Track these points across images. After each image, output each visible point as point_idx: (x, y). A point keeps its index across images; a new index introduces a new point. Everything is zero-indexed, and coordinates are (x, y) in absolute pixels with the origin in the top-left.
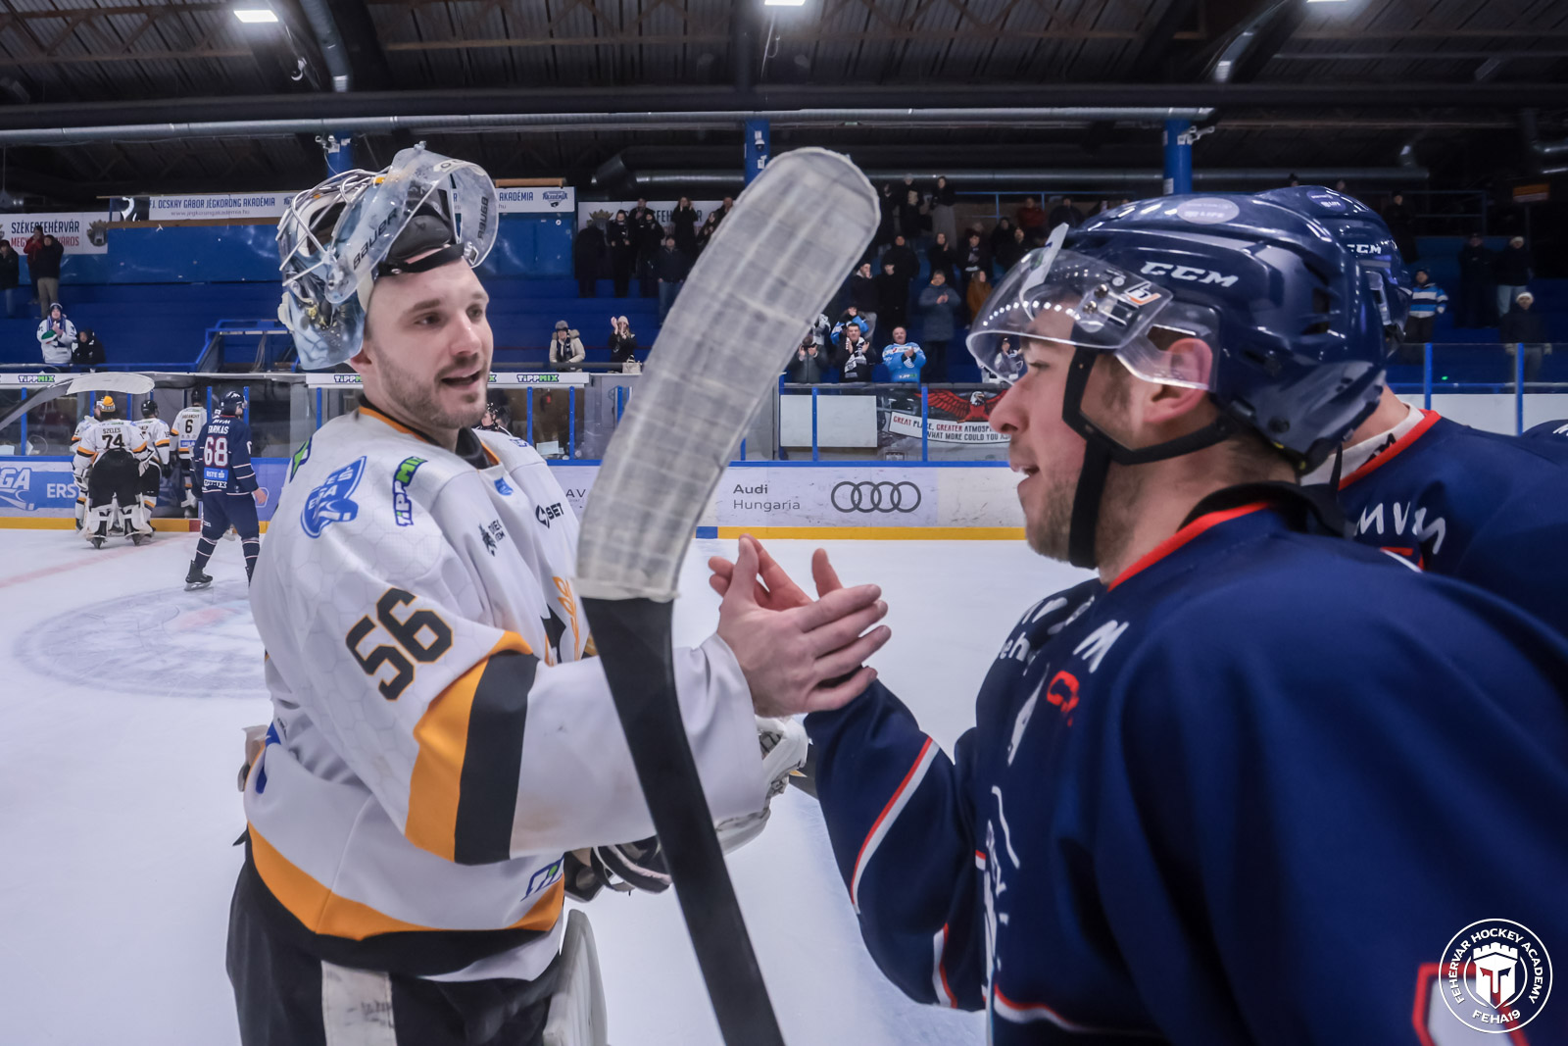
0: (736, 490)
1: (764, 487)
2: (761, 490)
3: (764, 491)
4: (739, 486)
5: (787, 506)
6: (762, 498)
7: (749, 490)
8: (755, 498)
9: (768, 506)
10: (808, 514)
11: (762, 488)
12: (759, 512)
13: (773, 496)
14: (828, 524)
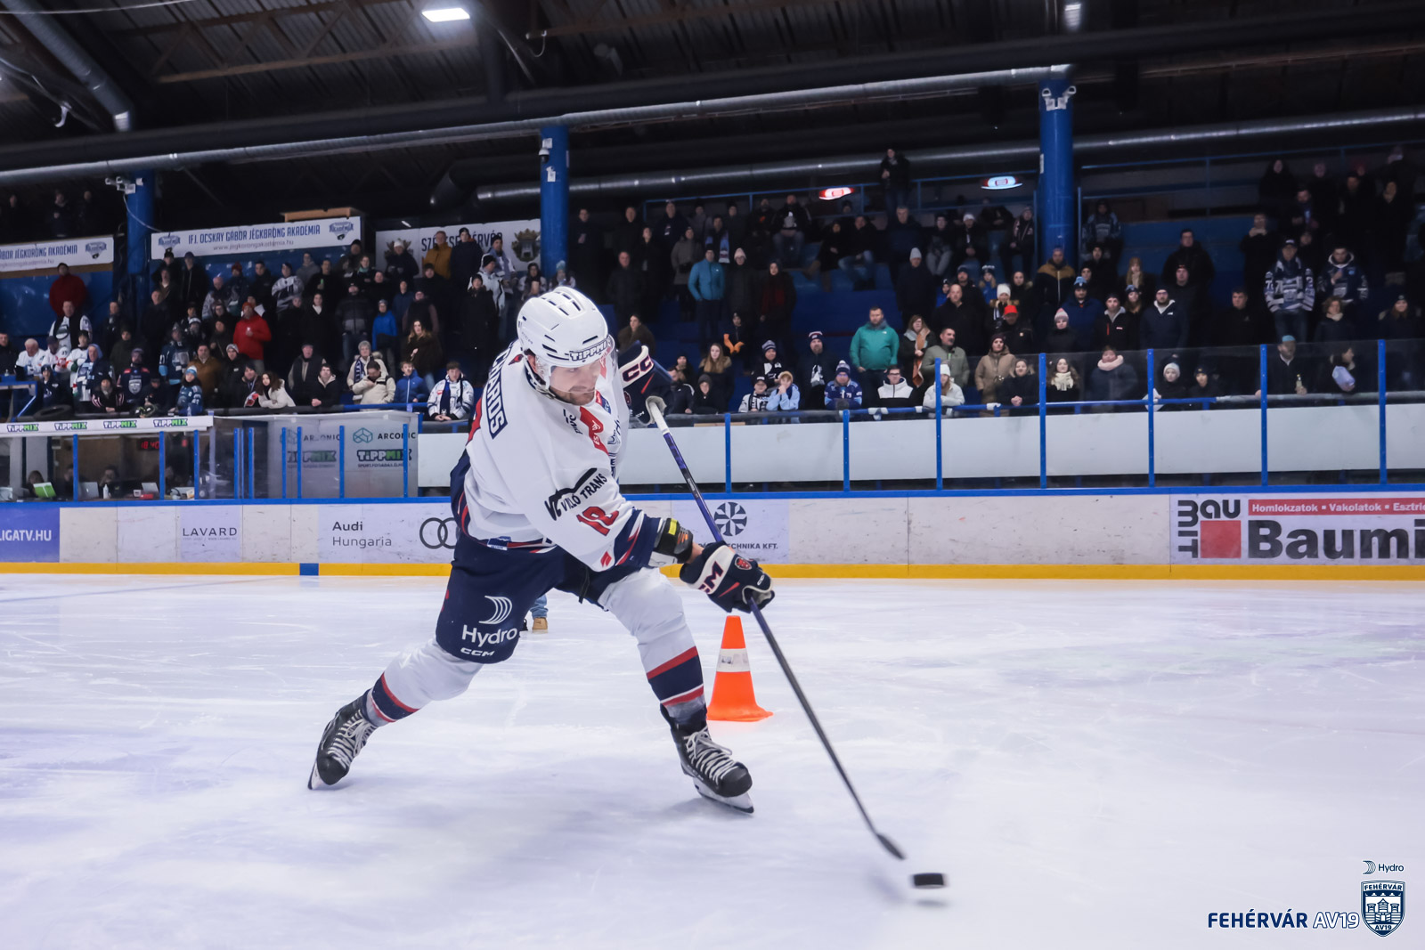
0: (335, 527)
1: (359, 524)
2: (357, 527)
3: (359, 527)
4: (337, 523)
5: (380, 542)
6: (357, 535)
7: (346, 528)
8: (351, 535)
9: (363, 542)
10: (399, 550)
11: (357, 525)
12: (355, 549)
13: (367, 534)
14: (417, 560)
